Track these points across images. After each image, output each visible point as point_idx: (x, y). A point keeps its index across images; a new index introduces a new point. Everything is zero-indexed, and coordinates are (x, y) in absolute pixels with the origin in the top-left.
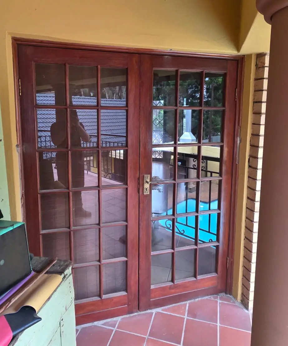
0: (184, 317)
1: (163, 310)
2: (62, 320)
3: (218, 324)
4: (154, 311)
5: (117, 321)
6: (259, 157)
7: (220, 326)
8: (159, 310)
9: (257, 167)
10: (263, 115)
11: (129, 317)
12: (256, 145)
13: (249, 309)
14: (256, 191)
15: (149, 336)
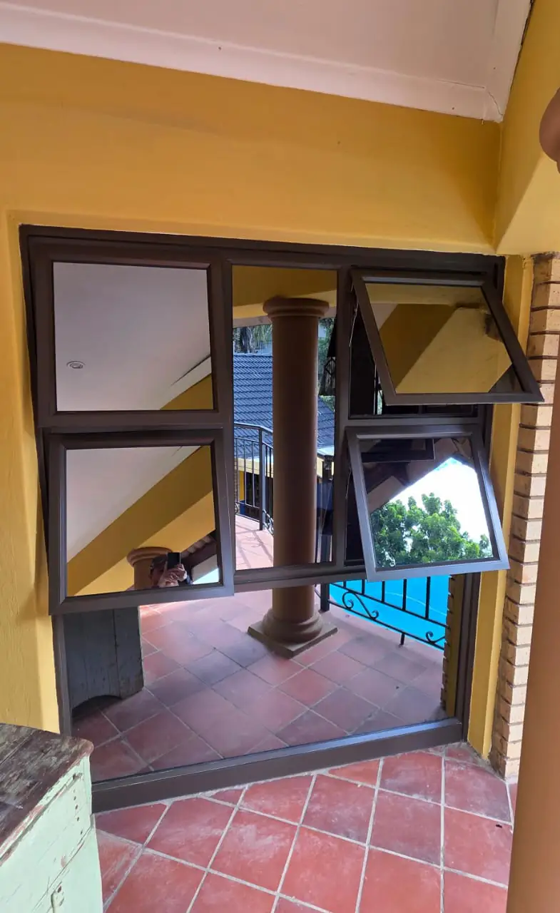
0: (374, 787)
1: (331, 772)
2: (60, 890)
3: (443, 804)
4: (314, 773)
5: (241, 790)
6: (532, 472)
7: (445, 808)
8: (324, 771)
9: (529, 493)
10: (543, 385)
11: (264, 784)
12: (528, 448)
13: (506, 775)
14: (525, 541)
15: (303, 823)
